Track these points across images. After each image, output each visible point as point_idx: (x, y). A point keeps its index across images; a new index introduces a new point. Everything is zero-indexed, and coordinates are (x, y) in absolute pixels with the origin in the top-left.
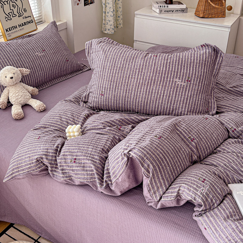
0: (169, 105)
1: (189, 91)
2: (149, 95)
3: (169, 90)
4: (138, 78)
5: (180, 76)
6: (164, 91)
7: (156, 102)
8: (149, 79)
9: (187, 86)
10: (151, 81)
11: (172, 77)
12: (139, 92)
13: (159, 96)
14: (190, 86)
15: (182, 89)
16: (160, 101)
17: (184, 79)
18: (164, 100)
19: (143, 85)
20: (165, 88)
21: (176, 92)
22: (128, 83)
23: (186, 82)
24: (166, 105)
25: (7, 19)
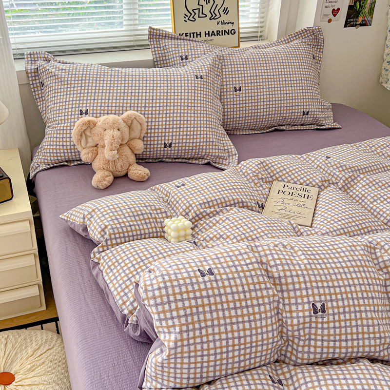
25: (187, 18)
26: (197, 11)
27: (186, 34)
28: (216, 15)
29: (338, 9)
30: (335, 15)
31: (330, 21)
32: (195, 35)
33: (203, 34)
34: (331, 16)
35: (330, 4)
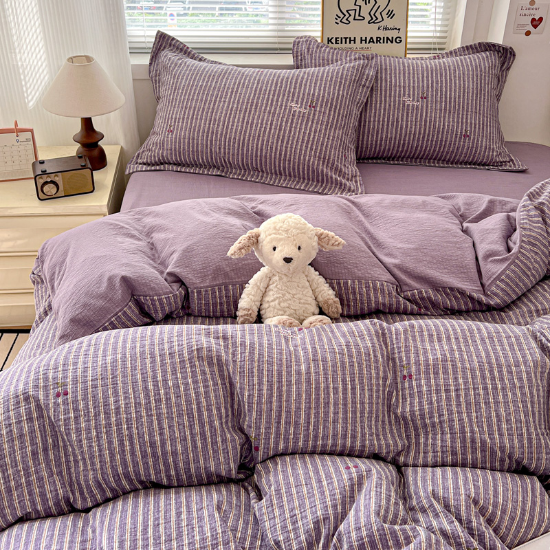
0: (279, 144)
1: (312, 122)
2: (246, 127)
3: (280, 119)
4: (229, 102)
5: (298, 98)
6: (272, 121)
7: (258, 139)
8: (248, 103)
9: (309, 115)
10: (252, 106)
11: (285, 100)
12: (231, 123)
13: (263, 129)
14: (314, 115)
15: (301, 118)
16: (265, 139)
17: (304, 103)
18: (271, 136)
19: (238, 112)
20: (273, 117)
22: (213, 109)
23: (308, 108)
24: (275, 144)
25: (339, 19)
26: (352, 13)
27: (336, 38)
28: (377, 19)
29: (541, 19)
30: (535, 27)
31: (528, 33)
32: (348, 40)
33: (358, 40)
34: (530, 28)
35: (527, 12)
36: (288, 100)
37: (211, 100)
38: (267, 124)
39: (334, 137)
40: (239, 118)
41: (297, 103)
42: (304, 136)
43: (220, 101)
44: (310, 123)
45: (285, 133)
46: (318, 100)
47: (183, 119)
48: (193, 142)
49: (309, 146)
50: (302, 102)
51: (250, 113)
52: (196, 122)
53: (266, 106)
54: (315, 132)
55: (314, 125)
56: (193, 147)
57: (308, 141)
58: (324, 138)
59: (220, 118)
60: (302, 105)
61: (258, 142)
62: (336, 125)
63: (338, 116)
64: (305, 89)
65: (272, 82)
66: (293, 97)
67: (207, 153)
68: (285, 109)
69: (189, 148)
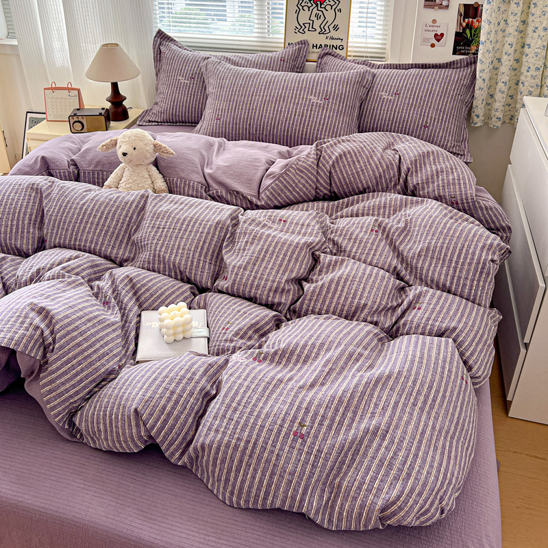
1: (327, 111)
2: (277, 114)
5: (316, 93)
6: (296, 109)
7: (286, 123)
9: (324, 105)
14: (328, 105)
15: (318, 107)
16: (291, 122)
20: (297, 106)
21: (311, 110)
22: (251, 101)
23: (323, 100)
25: (298, 30)
36: (308, 94)
37: (249, 95)
38: (292, 111)
39: (343, 122)
40: (271, 107)
41: (315, 96)
42: (320, 121)
43: (256, 95)
44: (325, 111)
45: (306, 118)
46: (330, 94)
47: (228, 110)
48: (236, 126)
49: (325, 128)
50: (319, 96)
51: (279, 104)
52: (238, 112)
53: (292, 99)
54: (329, 118)
55: (328, 112)
56: (236, 131)
57: (324, 124)
58: (335, 122)
59: (256, 108)
60: (318, 97)
61: (285, 125)
62: (344, 113)
63: (346, 106)
64: (321, 86)
65: (296, 82)
66: (312, 92)
67: (246, 134)
68: (306, 101)
69: (232, 131)
